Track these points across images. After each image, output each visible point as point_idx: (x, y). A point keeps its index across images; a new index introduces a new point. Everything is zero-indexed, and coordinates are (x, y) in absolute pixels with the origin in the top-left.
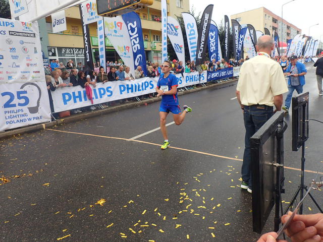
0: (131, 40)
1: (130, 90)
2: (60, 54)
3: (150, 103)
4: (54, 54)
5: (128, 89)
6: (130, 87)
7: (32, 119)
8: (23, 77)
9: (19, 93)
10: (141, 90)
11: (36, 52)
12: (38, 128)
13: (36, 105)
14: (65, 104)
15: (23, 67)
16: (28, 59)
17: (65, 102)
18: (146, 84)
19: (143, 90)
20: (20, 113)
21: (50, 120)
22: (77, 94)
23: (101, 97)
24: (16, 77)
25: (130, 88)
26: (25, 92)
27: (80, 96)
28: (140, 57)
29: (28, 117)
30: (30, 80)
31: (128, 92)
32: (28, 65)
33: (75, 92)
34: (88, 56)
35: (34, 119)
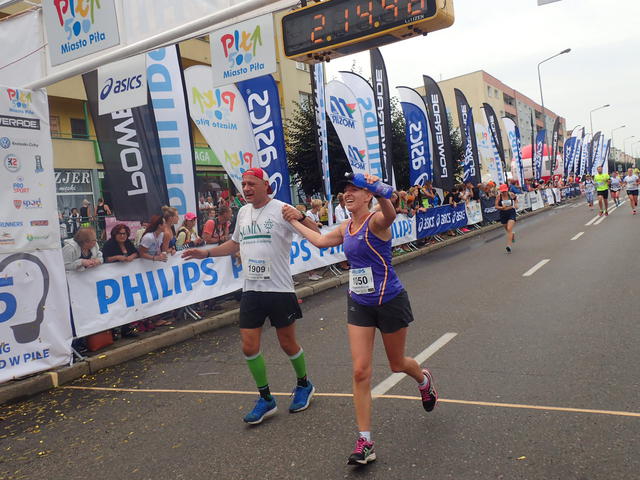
0: (255, 136)
3: (307, 299)
7: (22, 358)
8: (5, 239)
11: (39, 168)
13: (33, 318)
14: (102, 313)
16: (18, 187)
17: (104, 305)
18: (294, 248)
21: (69, 360)
22: (134, 283)
23: (189, 288)
26: (9, 281)
27: (140, 288)
28: (278, 179)
29: (11, 355)
30: (21, 246)
32: (17, 204)
33: (128, 277)
34: (138, 178)
35: (25, 360)
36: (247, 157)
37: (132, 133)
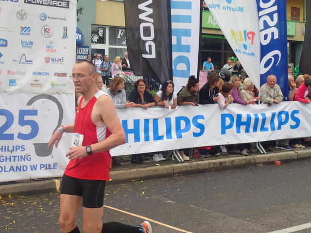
0: (260, 17)
1: (243, 128)
2: (113, 40)
3: (286, 162)
4: (101, 40)
5: (239, 123)
6: (244, 119)
7: (38, 167)
8: (36, 84)
9: (23, 113)
10: (267, 129)
11: (65, 36)
12: (46, 188)
15: (38, 64)
16: (50, 48)
18: (283, 116)
19: (273, 129)
20: (19, 153)
22: (131, 126)
23: (180, 137)
24: (23, 81)
25: (243, 123)
26: (34, 113)
27: (136, 131)
28: (276, 56)
29: (32, 163)
30: (46, 89)
31: (238, 132)
32: (47, 60)
33: (127, 121)
34: (150, 46)
35: (41, 168)
36: (250, 36)
37: (150, 11)
